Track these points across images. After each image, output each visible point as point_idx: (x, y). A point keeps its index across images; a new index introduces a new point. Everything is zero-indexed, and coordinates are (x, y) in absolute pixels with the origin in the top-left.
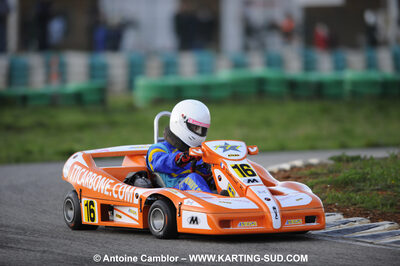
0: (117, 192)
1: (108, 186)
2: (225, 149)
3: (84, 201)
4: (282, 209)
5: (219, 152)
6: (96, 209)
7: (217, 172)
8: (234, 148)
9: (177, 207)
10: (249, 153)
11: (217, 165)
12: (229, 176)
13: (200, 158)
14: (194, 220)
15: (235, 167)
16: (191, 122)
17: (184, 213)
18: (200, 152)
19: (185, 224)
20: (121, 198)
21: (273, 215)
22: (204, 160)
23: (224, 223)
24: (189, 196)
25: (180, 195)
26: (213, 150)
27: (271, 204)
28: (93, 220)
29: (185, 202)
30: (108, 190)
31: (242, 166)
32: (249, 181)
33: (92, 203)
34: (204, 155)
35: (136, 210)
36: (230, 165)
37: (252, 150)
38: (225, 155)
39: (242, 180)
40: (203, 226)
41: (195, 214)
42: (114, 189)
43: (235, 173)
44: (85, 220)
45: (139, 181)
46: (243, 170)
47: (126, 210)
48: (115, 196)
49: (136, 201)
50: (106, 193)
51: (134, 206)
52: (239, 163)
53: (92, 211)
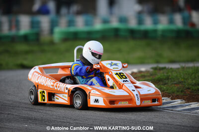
0: (56, 86)
1: (52, 84)
2: (111, 65)
3: (40, 91)
4: (141, 96)
5: (108, 66)
6: (46, 95)
7: (107, 77)
8: (116, 64)
9: (88, 94)
10: (123, 67)
11: (108, 73)
12: (114, 78)
13: (98, 69)
14: (97, 101)
15: (117, 74)
16: (93, 52)
17: (91, 97)
18: (99, 66)
19: (92, 103)
20: (59, 89)
21: (136, 98)
22: (101, 71)
23: (112, 102)
24: (94, 89)
25: (89, 88)
26: (106, 65)
27: (135, 93)
28: (44, 100)
29: (92, 91)
30: (52, 86)
31: (120, 73)
32: (124, 81)
33: (43, 92)
34: (101, 68)
35: (67, 95)
36: (114, 73)
37: (125, 66)
38: (111, 68)
39: (120, 81)
40: (101, 103)
41: (97, 98)
42: (55, 85)
43: (117, 77)
44: (40, 100)
45: (67, 81)
46: (121, 75)
47: (61, 95)
48: (56, 88)
49: (67, 91)
50: (51, 87)
51: (65, 93)
52: (118, 72)
53: (44, 96)
